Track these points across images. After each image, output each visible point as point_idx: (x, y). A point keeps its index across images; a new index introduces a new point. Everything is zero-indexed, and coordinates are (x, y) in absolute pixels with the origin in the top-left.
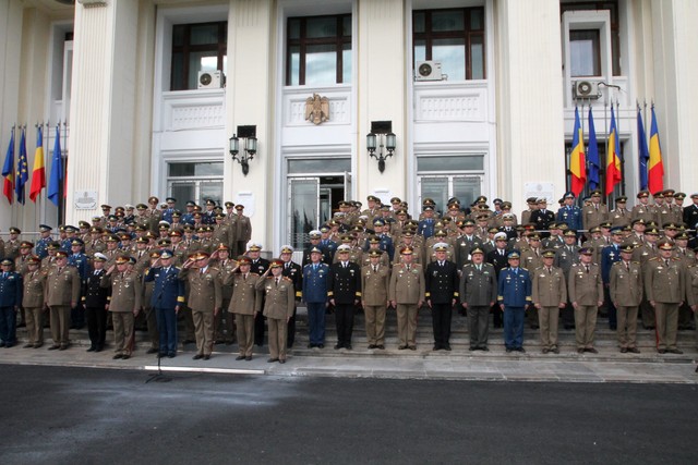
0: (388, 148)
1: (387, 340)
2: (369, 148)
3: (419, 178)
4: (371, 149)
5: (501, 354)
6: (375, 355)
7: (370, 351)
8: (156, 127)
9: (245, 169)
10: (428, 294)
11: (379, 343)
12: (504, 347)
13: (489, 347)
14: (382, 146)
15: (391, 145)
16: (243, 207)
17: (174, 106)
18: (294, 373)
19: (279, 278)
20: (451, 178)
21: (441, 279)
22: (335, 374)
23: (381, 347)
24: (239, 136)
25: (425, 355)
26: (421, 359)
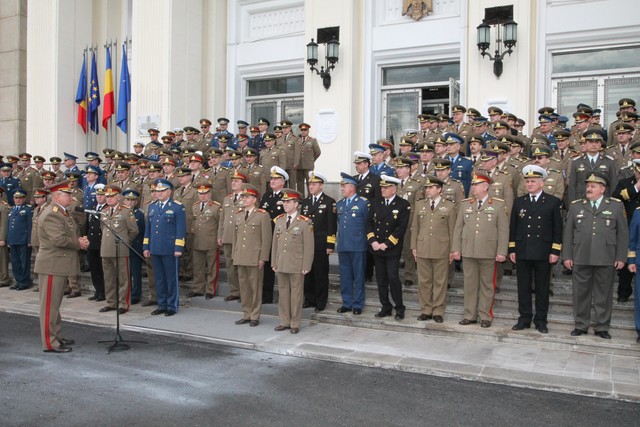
0: (506, 42)
1: (449, 308)
2: (479, 45)
3: (555, 83)
4: (483, 46)
5: (628, 345)
6: (427, 329)
7: (421, 324)
8: (231, 39)
9: (327, 81)
10: (512, 245)
11: (436, 313)
12: (636, 335)
13: (611, 332)
14: (499, 41)
15: (509, 38)
16: (309, 127)
17: (252, 13)
18: (290, 352)
19: (293, 215)
20: (601, 81)
21: (530, 222)
22: (344, 358)
23: (439, 319)
24: (319, 42)
25: (501, 337)
26: (495, 342)
